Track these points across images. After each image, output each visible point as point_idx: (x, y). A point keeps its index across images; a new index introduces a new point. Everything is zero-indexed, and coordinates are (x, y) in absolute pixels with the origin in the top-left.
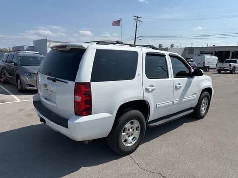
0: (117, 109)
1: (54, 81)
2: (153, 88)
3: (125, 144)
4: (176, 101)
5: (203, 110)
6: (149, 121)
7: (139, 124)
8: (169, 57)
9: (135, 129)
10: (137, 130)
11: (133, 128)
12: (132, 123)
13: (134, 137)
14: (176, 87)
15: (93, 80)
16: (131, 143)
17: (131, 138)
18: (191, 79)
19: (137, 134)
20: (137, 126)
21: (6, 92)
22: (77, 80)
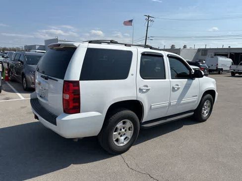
0: (108, 108)
1: (46, 78)
2: (147, 88)
3: (116, 143)
4: (174, 102)
5: (205, 113)
6: (143, 122)
7: (132, 124)
8: (168, 58)
9: (128, 129)
10: (129, 130)
11: (125, 129)
12: (124, 123)
13: (126, 138)
14: (173, 88)
15: (82, 78)
16: (123, 143)
17: (123, 138)
18: (191, 81)
19: (129, 134)
20: (130, 126)
21: (12, 90)
22: (66, 79)
